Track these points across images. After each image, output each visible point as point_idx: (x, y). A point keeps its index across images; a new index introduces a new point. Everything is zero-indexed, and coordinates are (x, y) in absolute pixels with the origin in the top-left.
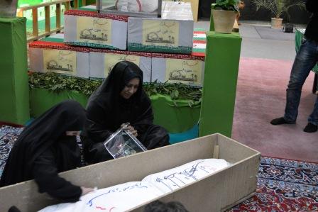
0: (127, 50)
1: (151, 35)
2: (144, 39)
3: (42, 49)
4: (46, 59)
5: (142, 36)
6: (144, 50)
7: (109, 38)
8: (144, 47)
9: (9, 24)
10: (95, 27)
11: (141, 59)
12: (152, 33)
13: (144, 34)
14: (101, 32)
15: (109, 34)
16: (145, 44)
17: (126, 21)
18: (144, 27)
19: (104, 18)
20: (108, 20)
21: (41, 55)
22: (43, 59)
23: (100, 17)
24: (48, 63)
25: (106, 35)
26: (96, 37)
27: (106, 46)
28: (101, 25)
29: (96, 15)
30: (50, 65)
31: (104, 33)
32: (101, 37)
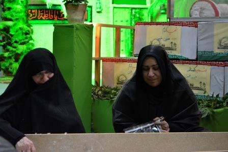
0: (197, 60)
1: (223, 41)
2: (216, 45)
3: (113, 63)
4: (117, 73)
5: (213, 42)
6: (215, 58)
7: (178, 47)
8: (216, 55)
9: (72, 27)
10: (164, 36)
11: (211, 70)
12: (224, 38)
13: (216, 39)
14: (171, 41)
15: (178, 42)
16: (216, 51)
17: (196, 27)
18: (215, 32)
19: (173, 25)
20: (177, 26)
21: (113, 70)
22: (113, 73)
23: (169, 25)
24: (119, 78)
25: (175, 44)
26: (165, 46)
27: (175, 55)
28: (170, 33)
29: (166, 23)
30: (120, 80)
31: (174, 42)
32: (170, 46)
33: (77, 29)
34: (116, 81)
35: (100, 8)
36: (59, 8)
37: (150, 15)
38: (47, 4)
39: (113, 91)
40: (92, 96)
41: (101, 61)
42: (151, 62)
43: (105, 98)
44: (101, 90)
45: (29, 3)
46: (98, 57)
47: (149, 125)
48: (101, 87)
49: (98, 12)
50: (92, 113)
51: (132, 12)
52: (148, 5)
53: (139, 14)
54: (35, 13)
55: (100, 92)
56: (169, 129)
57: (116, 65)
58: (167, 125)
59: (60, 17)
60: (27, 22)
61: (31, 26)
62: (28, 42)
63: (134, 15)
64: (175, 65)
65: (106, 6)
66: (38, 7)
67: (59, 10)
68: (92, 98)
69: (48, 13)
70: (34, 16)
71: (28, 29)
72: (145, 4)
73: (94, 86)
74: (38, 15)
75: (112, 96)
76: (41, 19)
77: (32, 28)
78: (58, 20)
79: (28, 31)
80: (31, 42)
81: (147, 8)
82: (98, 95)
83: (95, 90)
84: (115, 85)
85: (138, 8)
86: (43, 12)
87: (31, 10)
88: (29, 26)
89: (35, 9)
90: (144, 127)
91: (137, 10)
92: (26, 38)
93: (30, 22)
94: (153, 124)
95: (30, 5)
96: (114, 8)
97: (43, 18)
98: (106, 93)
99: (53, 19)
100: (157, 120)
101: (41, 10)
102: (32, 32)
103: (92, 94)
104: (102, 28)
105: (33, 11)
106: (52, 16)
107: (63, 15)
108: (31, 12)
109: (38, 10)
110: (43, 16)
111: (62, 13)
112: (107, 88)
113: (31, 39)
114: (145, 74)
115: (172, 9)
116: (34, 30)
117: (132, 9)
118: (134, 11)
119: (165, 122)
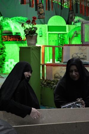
9: (30, 48)
10: (80, 52)
14: (83, 54)
19: (85, 46)
20: (87, 47)
21: (52, 70)
22: (52, 72)
23: (82, 46)
24: (55, 75)
25: (86, 56)
26: (80, 58)
27: (86, 62)
28: (83, 50)
29: (80, 45)
30: (56, 76)
31: (85, 55)
32: (83, 57)
33: (32, 49)
34: (53, 77)
35: (41, 34)
36: (19, 34)
37: (68, 37)
38: (13, 33)
39: (52, 82)
40: (41, 85)
41: (45, 66)
42: (74, 68)
43: (48, 86)
44: (46, 82)
45: (3, 32)
46: (43, 63)
47: (74, 103)
48: (46, 80)
49: (40, 36)
50: (41, 95)
51: (58, 36)
52: (67, 32)
53: (63, 37)
54: (6, 37)
55: (45, 83)
56: (85, 105)
57: (53, 68)
58: (84, 102)
59: (20, 39)
60: (2, 43)
61: (5, 45)
62: (3, 53)
63: (60, 38)
64: (86, 68)
65: (44, 33)
66: (8, 34)
67: (19, 36)
68: (41, 86)
69: (13, 37)
70: (6, 39)
71: (3, 46)
72: (66, 31)
73: (42, 80)
74: (8, 38)
75: (52, 85)
76: (10, 41)
77: (5, 46)
78: (19, 41)
79: (3, 47)
80: (4, 53)
81: (67, 34)
82: (44, 85)
83: (42, 82)
84: (53, 79)
85: (62, 34)
86: (10, 37)
87: (4, 36)
88: (3, 45)
89: (6, 36)
90: (72, 104)
91: (61, 35)
92: (2, 51)
93: (4, 42)
94: (76, 102)
95: (4, 33)
96: (49, 34)
97: (11, 40)
98: (49, 83)
99: (16, 41)
100: (78, 100)
101: (9, 36)
102: (5, 48)
103: (41, 84)
104: (45, 47)
105: (5, 37)
106: (15, 39)
107: (22, 39)
108: (4, 37)
109: (8, 36)
110: (11, 39)
111: (21, 37)
112: (48, 80)
113: (4, 52)
114: (71, 74)
115: (83, 37)
116: (6, 47)
117: (59, 34)
118: (60, 35)
119: (83, 101)
